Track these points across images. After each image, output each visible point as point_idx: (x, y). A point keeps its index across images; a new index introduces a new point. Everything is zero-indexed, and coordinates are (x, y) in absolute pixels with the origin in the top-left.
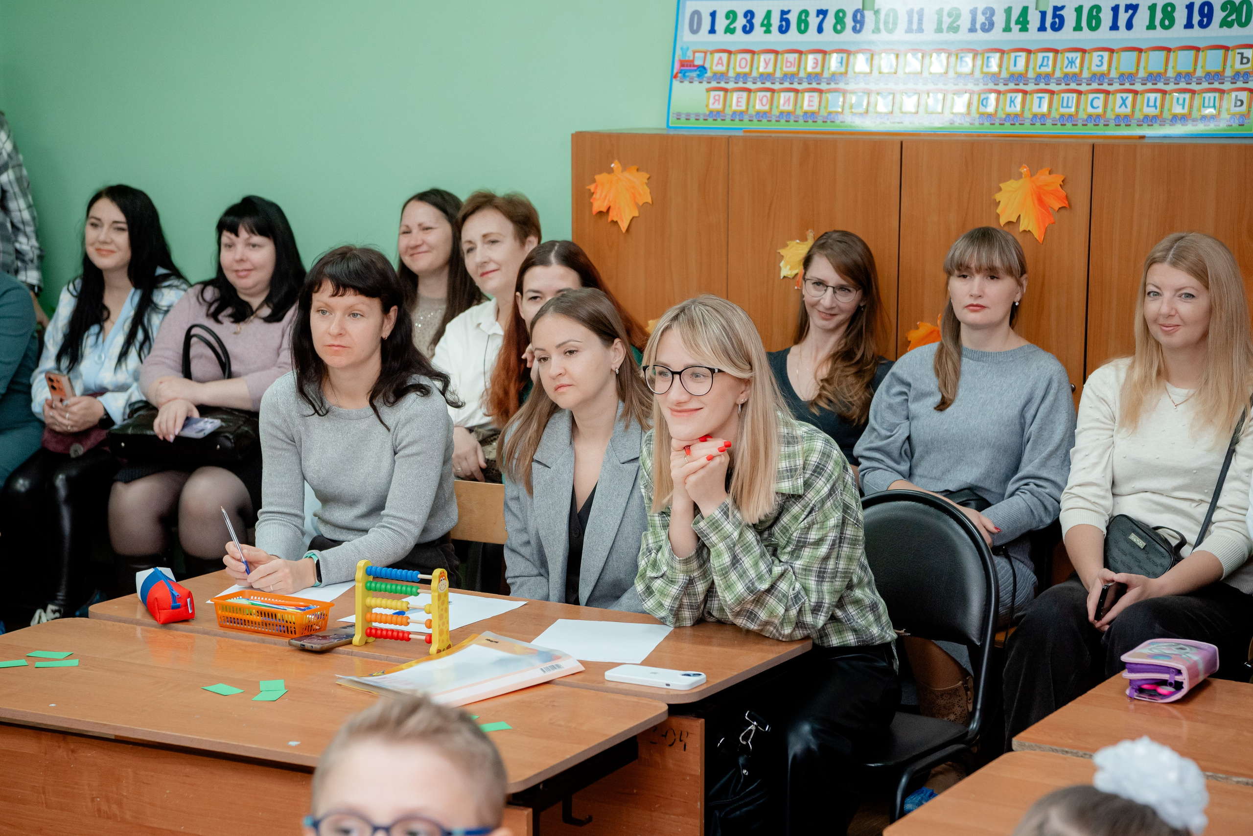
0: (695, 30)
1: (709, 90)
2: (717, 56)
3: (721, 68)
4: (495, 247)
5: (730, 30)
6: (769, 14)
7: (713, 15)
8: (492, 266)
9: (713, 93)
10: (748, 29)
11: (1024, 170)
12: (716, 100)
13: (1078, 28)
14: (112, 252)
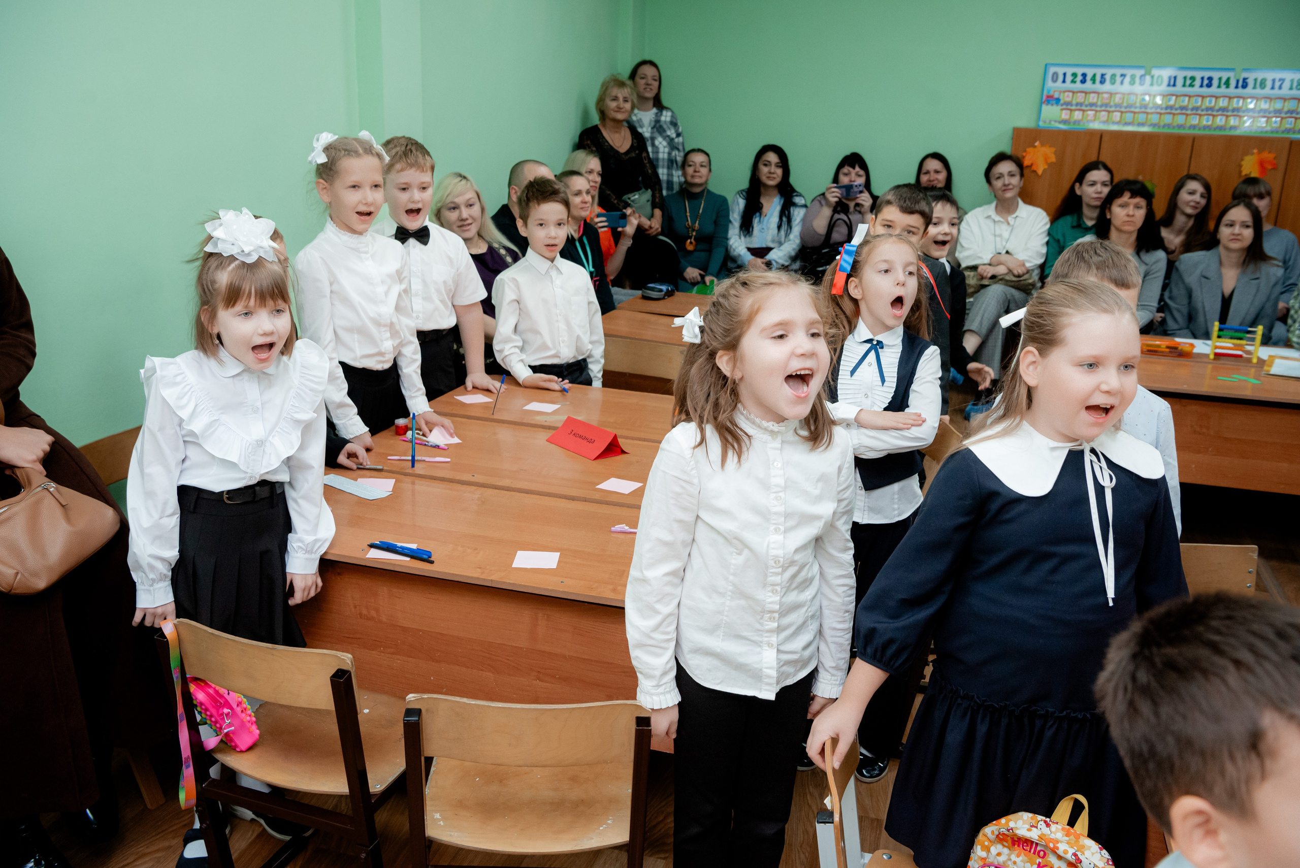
0: (1055, 80)
1: (1062, 110)
2: (1066, 94)
3: (1068, 99)
4: (1013, 178)
5: (1073, 82)
6: (1094, 76)
7: (1065, 74)
8: (1011, 187)
9: (1064, 112)
10: (1083, 81)
11: (1255, 151)
12: (1066, 114)
13: (1254, 88)
14: (774, 178)
